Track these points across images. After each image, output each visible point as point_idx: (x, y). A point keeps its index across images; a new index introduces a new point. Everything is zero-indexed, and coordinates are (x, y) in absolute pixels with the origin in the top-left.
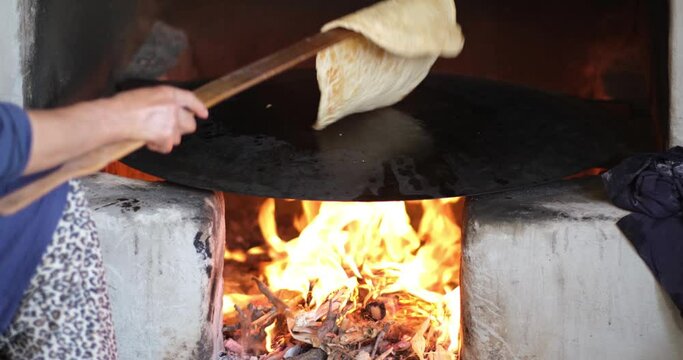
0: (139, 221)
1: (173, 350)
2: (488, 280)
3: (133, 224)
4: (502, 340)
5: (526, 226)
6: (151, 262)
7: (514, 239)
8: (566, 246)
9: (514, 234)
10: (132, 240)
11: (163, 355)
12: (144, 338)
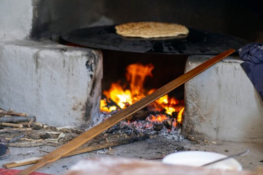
0: (66, 55)
1: (76, 105)
2: (193, 84)
3: (63, 55)
4: (197, 108)
6: (69, 71)
8: (222, 72)
10: (63, 62)
11: (72, 107)
12: (65, 99)
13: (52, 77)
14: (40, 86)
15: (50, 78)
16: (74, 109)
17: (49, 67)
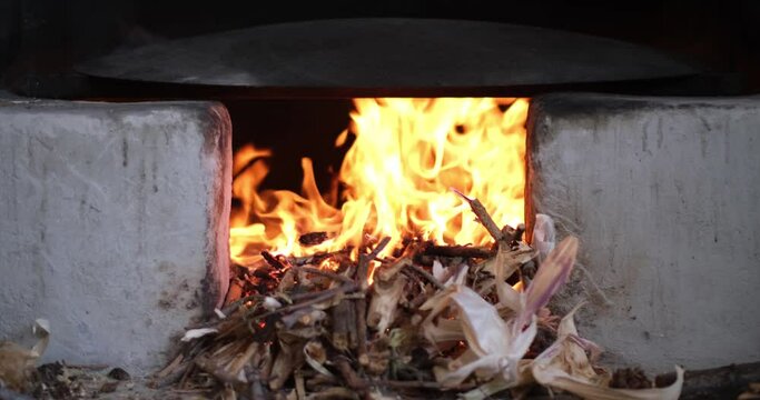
0: (130, 124)
1: (171, 290)
2: (564, 191)
3: (122, 126)
4: (582, 267)
5: (611, 118)
6: (143, 176)
7: (594, 134)
8: (660, 142)
9: (595, 129)
10: (120, 147)
11: (159, 297)
12: (134, 274)
13: (83, 202)
14: (43, 237)
15: (79, 203)
16: (165, 305)
17: (72, 168)
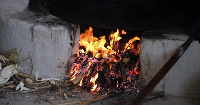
0: (53, 29)
1: (60, 64)
2: (145, 54)
3: (51, 30)
4: (148, 70)
5: (156, 40)
6: (55, 40)
7: (153, 43)
8: (167, 47)
9: (153, 42)
10: (51, 34)
11: (58, 65)
12: (53, 60)
13: (43, 44)
14: (35, 50)
15: (42, 45)
16: (59, 67)
17: (41, 37)
